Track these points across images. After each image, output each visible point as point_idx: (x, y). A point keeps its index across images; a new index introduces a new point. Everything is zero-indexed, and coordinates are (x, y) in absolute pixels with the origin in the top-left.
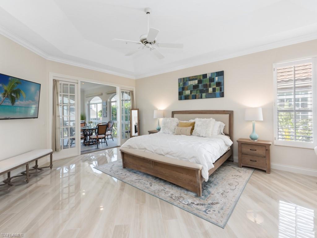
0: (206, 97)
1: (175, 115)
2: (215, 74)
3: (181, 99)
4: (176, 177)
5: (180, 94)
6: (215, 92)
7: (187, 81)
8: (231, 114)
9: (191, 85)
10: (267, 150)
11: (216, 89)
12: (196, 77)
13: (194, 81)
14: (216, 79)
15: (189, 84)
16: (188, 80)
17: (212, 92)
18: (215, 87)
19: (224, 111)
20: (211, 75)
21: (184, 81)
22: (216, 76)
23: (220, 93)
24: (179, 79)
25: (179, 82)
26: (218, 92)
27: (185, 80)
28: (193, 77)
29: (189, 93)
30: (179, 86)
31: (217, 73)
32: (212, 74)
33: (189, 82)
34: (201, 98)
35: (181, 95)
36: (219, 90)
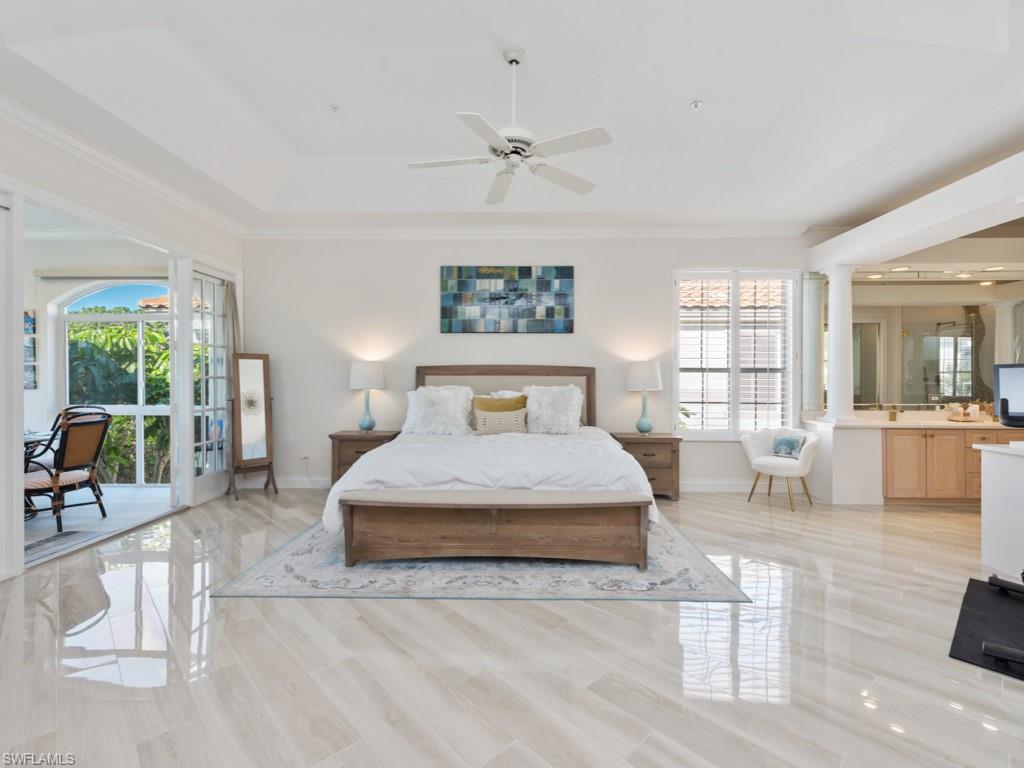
0: (530, 331)
1: (428, 378)
2: (554, 273)
3: (450, 331)
4: (576, 539)
5: (447, 313)
6: (553, 317)
7: (470, 277)
8: (589, 374)
9: (484, 290)
10: (674, 451)
11: (556, 312)
12: (500, 271)
13: (493, 281)
14: (556, 284)
15: (478, 289)
16: (473, 274)
17: (544, 318)
18: (551, 303)
19: (575, 367)
20: (543, 273)
21: (460, 277)
22: (556, 278)
23: (565, 321)
24: (442, 268)
25: (442, 276)
26: (559, 318)
27: (464, 274)
28: (489, 267)
29: (478, 314)
30: (444, 287)
31: (557, 268)
32: (545, 269)
33: (478, 281)
34: (515, 331)
35: (451, 317)
36: (563, 315)
